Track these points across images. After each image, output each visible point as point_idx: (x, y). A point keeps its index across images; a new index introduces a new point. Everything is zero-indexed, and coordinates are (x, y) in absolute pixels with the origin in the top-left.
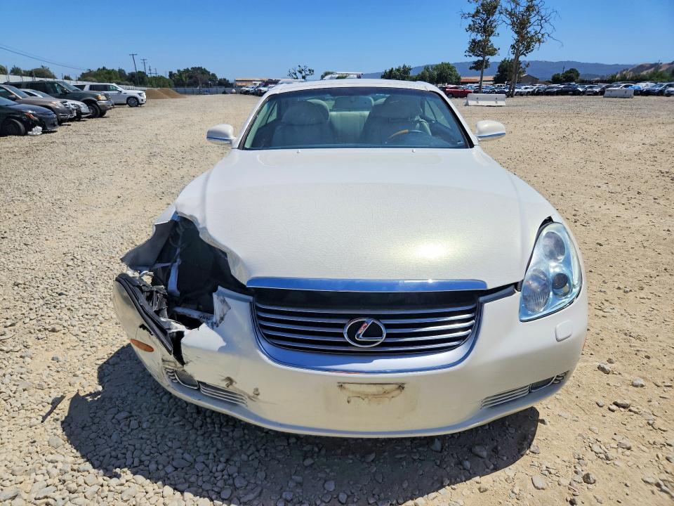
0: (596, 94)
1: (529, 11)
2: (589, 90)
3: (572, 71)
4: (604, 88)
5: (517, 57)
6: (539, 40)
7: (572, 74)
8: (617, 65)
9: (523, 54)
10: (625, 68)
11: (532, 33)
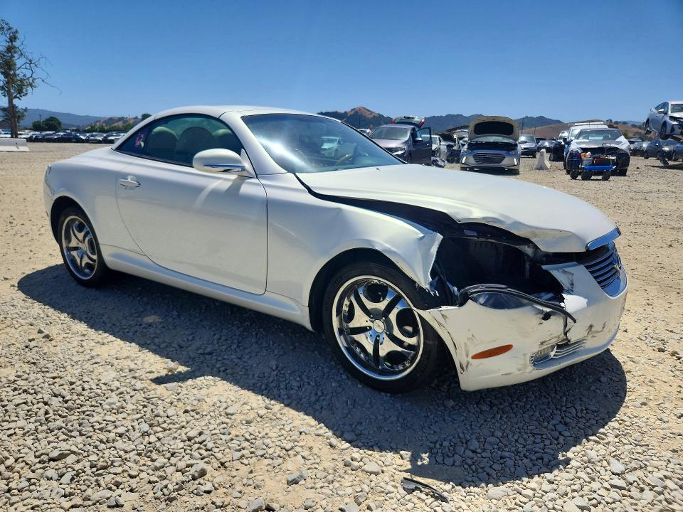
0: (99, 142)
1: (10, 52)
2: (92, 138)
3: (52, 119)
4: (105, 137)
5: (10, 102)
6: (31, 85)
7: (53, 122)
8: (88, 116)
9: (16, 97)
10: (98, 120)
11: (21, 76)
